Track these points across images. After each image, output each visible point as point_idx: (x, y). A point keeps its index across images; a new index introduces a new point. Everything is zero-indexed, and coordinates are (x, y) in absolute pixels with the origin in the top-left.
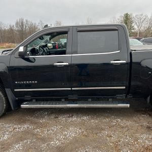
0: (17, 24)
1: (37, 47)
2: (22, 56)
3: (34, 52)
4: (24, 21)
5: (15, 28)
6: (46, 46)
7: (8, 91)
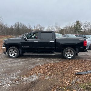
0: (15, 25)
1: (29, 37)
2: (25, 39)
3: (28, 38)
4: (20, 23)
5: (14, 27)
6: (32, 37)
7: (20, 49)
